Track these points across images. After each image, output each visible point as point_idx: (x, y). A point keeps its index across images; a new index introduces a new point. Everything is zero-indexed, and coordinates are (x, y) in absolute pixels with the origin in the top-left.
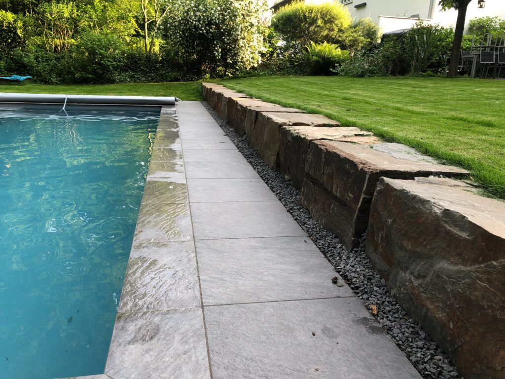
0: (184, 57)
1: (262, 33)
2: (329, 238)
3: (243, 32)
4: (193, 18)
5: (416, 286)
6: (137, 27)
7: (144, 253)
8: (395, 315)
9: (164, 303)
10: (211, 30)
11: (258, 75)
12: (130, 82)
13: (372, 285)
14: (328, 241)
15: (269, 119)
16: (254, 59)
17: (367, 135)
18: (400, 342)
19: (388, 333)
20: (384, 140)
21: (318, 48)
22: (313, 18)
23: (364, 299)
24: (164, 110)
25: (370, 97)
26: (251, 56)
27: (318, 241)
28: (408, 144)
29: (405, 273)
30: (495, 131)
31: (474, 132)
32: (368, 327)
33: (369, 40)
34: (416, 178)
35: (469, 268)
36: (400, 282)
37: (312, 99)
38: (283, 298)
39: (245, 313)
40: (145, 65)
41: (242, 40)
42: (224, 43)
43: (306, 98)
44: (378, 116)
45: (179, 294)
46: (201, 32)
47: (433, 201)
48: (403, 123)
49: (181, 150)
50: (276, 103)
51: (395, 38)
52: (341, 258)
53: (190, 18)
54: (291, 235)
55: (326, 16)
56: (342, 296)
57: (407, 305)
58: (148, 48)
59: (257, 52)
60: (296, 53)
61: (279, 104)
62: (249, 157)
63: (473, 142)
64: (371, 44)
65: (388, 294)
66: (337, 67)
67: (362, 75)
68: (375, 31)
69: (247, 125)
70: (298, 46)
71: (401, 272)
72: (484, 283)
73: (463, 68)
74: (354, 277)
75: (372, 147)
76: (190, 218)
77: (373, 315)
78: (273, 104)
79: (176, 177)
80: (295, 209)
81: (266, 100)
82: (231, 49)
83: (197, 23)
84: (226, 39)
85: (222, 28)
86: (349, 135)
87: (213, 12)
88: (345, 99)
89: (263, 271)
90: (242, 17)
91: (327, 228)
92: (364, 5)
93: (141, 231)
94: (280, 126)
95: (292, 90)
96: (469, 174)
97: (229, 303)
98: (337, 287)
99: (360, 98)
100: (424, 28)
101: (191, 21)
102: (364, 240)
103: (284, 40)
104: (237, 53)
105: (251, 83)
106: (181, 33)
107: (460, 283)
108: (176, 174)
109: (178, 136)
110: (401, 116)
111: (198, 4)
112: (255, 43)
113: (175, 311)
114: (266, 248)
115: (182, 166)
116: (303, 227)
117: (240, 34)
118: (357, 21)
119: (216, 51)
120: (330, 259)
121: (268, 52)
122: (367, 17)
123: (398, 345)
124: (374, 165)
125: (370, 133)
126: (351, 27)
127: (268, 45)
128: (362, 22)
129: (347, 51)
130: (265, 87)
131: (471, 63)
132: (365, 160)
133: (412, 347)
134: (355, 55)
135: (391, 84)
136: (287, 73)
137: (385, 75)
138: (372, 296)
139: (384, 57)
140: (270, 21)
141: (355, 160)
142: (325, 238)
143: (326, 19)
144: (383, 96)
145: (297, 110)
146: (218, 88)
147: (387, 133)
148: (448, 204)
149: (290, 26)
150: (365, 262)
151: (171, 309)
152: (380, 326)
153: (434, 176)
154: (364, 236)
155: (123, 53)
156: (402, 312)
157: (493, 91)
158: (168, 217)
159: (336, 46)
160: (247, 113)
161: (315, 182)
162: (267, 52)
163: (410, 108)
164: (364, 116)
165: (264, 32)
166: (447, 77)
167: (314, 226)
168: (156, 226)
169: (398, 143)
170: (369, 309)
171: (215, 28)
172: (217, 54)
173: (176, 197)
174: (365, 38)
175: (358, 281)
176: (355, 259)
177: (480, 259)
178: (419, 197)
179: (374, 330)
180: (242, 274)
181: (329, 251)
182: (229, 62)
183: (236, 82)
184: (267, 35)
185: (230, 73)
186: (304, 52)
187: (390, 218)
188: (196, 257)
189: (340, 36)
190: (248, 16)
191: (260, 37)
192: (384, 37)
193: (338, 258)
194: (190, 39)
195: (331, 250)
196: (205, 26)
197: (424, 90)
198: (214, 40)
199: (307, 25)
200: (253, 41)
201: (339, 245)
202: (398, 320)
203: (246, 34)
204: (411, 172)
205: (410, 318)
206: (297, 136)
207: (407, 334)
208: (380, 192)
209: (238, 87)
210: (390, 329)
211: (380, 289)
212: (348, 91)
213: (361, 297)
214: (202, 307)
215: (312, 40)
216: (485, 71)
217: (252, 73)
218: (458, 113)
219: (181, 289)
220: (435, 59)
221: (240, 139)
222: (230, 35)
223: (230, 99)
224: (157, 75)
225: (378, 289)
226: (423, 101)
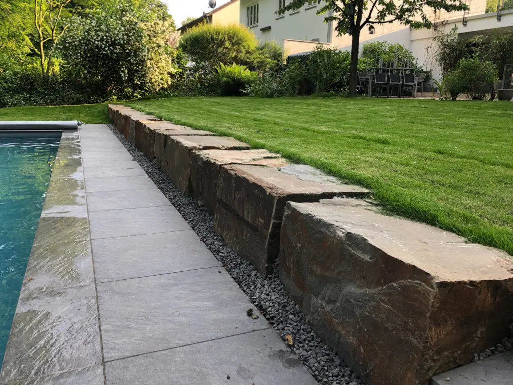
0: (87, 78)
1: (170, 54)
2: (244, 266)
3: (150, 53)
4: (95, 38)
5: (328, 312)
6: (32, 45)
7: (35, 305)
8: (310, 344)
9: (57, 365)
10: (115, 50)
11: (169, 96)
12: (25, 105)
13: (287, 312)
14: (243, 269)
15: (178, 143)
16: (163, 80)
17: (275, 158)
18: (317, 373)
19: (304, 364)
20: (292, 162)
21: (228, 69)
22: (221, 40)
23: (280, 329)
24: (65, 135)
25: (279, 118)
26: (160, 77)
27: (232, 270)
28: (313, 164)
29: (317, 298)
30: (390, 148)
31: (372, 150)
32: (284, 360)
33: (276, 61)
34: (320, 200)
35: (373, 291)
36: (313, 308)
37: (224, 121)
38: (195, 340)
39: (152, 364)
40: (42, 86)
41: (149, 61)
42: (131, 64)
43: (217, 120)
44: (287, 137)
45: (75, 351)
46: (105, 52)
47: (336, 224)
48: (309, 143)
49: (83, 179)
50: (187, 126)
51: (300, 60)
52: (255, 287)
53: (91, 38)
54: (204, 266)
55: (233, 38)
56: (257, 329)
57: (322, 332)
58: (46, 68)
59: (166, 73)
60: (206, 73)
61: (190, 126)
62: (160, 183)
63: (372, 160)
64: (277, 66)
65: (303, 321)
66: (247, 87)
67: (271, 96)
68: (281, 53)
69: (156, 149)
70: (207, 67)
71: (313, 297)
72: (387, 305)
73: (361, 88)
74: (269, 307)
75: (280, 170)
76: (90, 258)
77: (289, 346)
78: (184, 127)
79: (75, 211)
80: (208, 237)
81: (177, 122)
82: (137, 70)
83: (99, 43)
84: (132, 60)
85: (127, 49)
86: (258, 158)
87: (117, 33)
88: (256, 120)
89: (174, 311)
90: (148, 38)
91: (241, 255)
92: (269, 28)
93: (31, 279)
94: (190, 150)
95: (203, 111)
96: (369, 193)
97: (135, 354)
98: (252, 320)
99: (270, 119)
100: (324, 51)
101: (93, 41)
102: (277, 265)
103: (193, 61)
104: (145, 74)
105: (161, 104)
106: (82, 53)
107: (366, 306)
108: (77, 207)
109: (80, 164)
110: (308, 136)
111: (100, 23)
112: (163, 64)
113: (70, 373)
114: (177, 285)
115: (83, 197)
116: (218, 256)
117: (147, 55)
118: (263, 44)
119: (122, 72)
120: (245, 288)
121: (178, 73)
122: (272, 40)
123: (315, 376)
124: (281, 189)
125: (278, 155)
126: (258, 49)
127: (176, 66)
128: (268, 44)
129: (256, 72)
130: (176, 108)
131: (367, 83)
132: (272, 185)
133: (327, 376)
134: (263, 76)
135: (299, 104)
136: (199, 93)
137: (292, 95)
138: (288, 325)
139: (290, 78)
140: (178, 42)
141: (264, 185)
142: (239, 266)
143: (234, 41)
144: (291, 117)
145: (208, 133)
146: (124, 110)
147: (294, 154)
148: (351, 226)
149: (198, 47)
150: (280, 288)
151: (65, 371)
152: (296, 357)
153: (338, 197)
154: (276, 261)
155: (15, 74)
156: (317, 340)
157: (387, 109)
158: (65, 259)
159: (245, 67)
160: (156, 136)
161: (227, 207)
162: (176, 73)
163: (316, 128)
164: (273, 137)
165: (173, 53)
166: (347, 96)
167: (229, 254)
168: (50, 271)
169: (304, 164)
170: (285, 340)
171: (119, 49)
172: (123, 75)
173: (75, 234)
174: (272, 59)
175: (273, 310)
176: (269, 287)
177: (382, 281)
178: (324, 221)
179: (291, 363)
180: (150, 317)
181: (244, 280)
182: (137, 84)
183: (145, 104)
184: (176, 56)
185: (139, 94)
186: (214, 73)
187: (299, 243)
188: (97, 303)
189: (248, 58)
190: (154, 37)
191: (168, 58)
192: (290, 59)
193: (253, 287)
194: (93, 59)
195: (246, 279)
196: (109, 47)
197: (327, 109)
198: (119, 61)
199: (215, 47)
200: (161, 62)
201: (253, 273)
202: (313, 348)
203: (153, 55)
204: (316, 194)
205: (325, 344)
206: (207, 161)
207: (322, 363)
208: (288, 216)
209: (147, 109)
210: (306, 360)
211: (295, 316)
212: (259, 112)
213: (276, 328)
214: (103, 363)
215: (221, 61)
216: (380, 90)
217: (162, 94)
218: (358, 131)
219: (77, 345)
220: (337, 79)
221: (150, 164)
222: (136, 55)
223: (137, 122)
224: (58, 97)
225: (293, 316)
226: (328, 121)
